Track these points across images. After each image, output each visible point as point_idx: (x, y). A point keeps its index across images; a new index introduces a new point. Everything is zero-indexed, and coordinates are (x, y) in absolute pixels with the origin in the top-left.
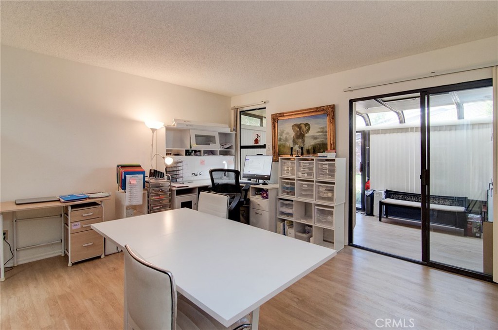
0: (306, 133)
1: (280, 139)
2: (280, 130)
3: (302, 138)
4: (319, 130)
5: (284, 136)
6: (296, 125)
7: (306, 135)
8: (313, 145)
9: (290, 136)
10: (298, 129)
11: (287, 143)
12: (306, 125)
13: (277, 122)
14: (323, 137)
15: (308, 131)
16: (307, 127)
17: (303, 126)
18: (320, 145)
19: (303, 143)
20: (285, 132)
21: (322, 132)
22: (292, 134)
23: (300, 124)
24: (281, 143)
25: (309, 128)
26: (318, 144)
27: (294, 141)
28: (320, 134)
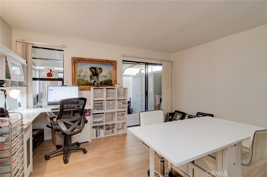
0: (100, 73)
1: (79, 76)
2: (80, 69)
3: (97, 76)
4: (108, 73)
5: (83, 74)
6: (93, 68)
7: (100, 74)
8: (104, 81)
9: (88, 74)
10: (94, 71)
11: (85, 78)
12: (100, 69)
13: (77, 64)
14: (110, 76)
15: (101, 72)
16: (100, 70)
17: (98, 69)
18: (108, 80)
19: (98, 79)
20: (84, 71)
21: (110, 74)
22: (90, 73)
23: (96, 68)
24: (80, 78)
25: (102, 71)
26: (107, 80)
27: (91, 77)
28: (109, 75)
